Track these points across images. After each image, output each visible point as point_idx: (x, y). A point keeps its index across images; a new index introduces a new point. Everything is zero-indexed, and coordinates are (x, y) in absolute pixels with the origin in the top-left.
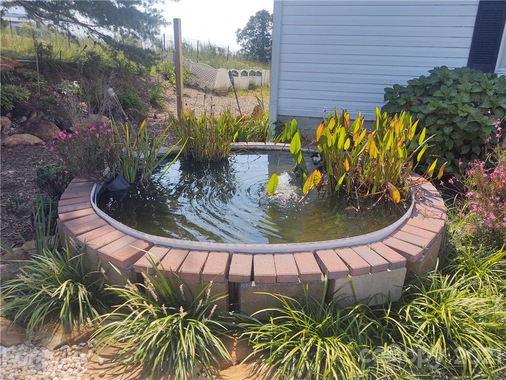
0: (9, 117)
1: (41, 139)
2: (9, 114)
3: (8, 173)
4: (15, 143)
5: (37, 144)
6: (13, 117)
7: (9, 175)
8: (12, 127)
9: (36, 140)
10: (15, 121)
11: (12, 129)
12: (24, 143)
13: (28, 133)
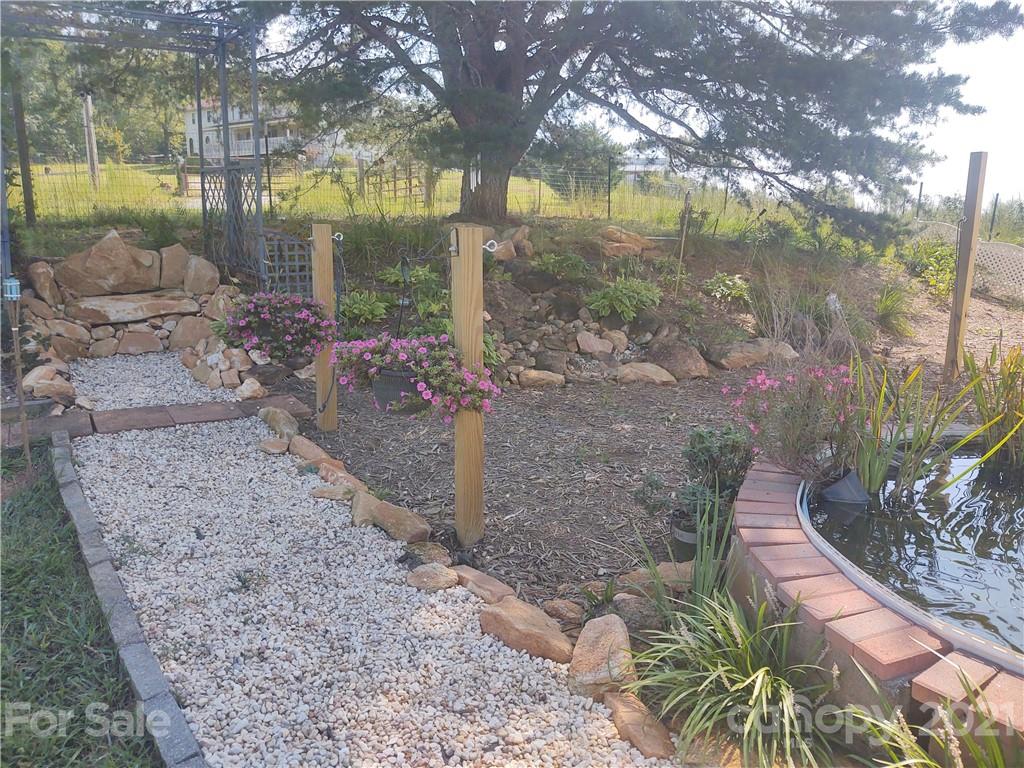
0: (625, 332)
1: (673, 374)
2: (625, 328)
3: (623, 428)
4: (632, 377)
5: (665, 384)
6: (631, 332)
7: (624, 432)
8: (628, 349)
9: (666, 376)
10: (633, 340)
11: (627, 352)
12: (646, 379)
13: (652, 363)
